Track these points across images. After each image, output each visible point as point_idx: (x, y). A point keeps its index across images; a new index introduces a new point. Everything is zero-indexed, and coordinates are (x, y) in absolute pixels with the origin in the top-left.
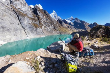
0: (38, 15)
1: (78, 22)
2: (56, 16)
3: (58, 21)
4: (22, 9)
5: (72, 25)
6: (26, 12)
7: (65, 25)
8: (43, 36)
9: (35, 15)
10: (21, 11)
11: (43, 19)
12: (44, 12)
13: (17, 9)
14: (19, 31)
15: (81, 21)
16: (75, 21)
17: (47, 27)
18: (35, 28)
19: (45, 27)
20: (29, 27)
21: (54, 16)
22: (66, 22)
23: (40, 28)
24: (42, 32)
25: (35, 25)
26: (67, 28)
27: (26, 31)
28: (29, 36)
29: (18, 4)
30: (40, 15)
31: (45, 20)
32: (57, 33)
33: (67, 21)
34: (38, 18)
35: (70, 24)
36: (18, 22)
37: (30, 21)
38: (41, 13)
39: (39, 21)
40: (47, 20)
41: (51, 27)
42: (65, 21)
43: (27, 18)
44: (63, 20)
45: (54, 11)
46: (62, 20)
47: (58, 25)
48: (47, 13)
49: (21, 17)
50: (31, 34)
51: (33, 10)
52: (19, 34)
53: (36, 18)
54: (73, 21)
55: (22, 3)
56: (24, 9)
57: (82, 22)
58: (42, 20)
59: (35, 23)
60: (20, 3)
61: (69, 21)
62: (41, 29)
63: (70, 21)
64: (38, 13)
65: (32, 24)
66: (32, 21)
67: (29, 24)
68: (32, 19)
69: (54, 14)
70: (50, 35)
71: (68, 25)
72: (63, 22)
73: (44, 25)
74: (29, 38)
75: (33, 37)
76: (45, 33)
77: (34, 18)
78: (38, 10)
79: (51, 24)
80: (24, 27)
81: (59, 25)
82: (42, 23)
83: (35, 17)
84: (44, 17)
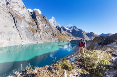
0: (36, 19)
1: (76, 30)
2: (55, 22)
3: (56, 27)
4: (20, 12)
5: (70, 33)
6: (23, 16)
7: (64, 32)
8: (40, 42)
9: (33, 20)
10: (18, 14)
11: (42, 24)
12: (43, 17)
13: (14, 11)
14: (14, 35)
15: (79, 29)
16: (73, 29)
17: (46, 33)
18: (32, 33)
19: (43, 33)
20: (26, 32)
21: (52, 22)
22: (65, 30)
23: (37, 33)
24: (40, 38)
25: (32, 30)
26: (65, 35)
27: (21, 35)
28: (24, 41)
29: (15, 7)
30: (39, 20)
31: (44, 25)
32: (56, 40)
33: (65, 28)
34: (36, 23)
35: (68, 31)
36: (14, 25)
37: (27, 26)
38: (40, 18)
39: (37, 26)
40: (46, 25)
41: (49, 33)
42: (64, 28)
43: (25, 21)
44: (62, 27)
45: (53, 17)
46: (60, 27)
47: (56, 31)
48: (46, 18)
49: (17, 20)
50: (27, 39)
51: (31, 14)
52: (13, 39)
53: (34, 23)
54: (72, 29)
55: (21, 5)
56: (21, 12)
57: (80, 31)
58: (40, 26)
59: (33, 28)
60: (18, 5)
61: (67, 29)
62: (38, 35)
63: (69, 28)
64: (37, 18)
65: (29, 29)
66: (29, 25)
67: (26, 28)
68: (29, 23)
69: (53, 20)
70: (48, 41)
71: (67, 33)
72: (62, 29)
73: (42, 31)
74: (24, 44)
75: (29, 43)
76: (43, 39)
77: (31, 22)
78: (37, 14)
79: (50, 30)
80: (20, 31)
81: (58, 32)
82: (41, 28)
83: (33, 21)
84: (43, 22)
